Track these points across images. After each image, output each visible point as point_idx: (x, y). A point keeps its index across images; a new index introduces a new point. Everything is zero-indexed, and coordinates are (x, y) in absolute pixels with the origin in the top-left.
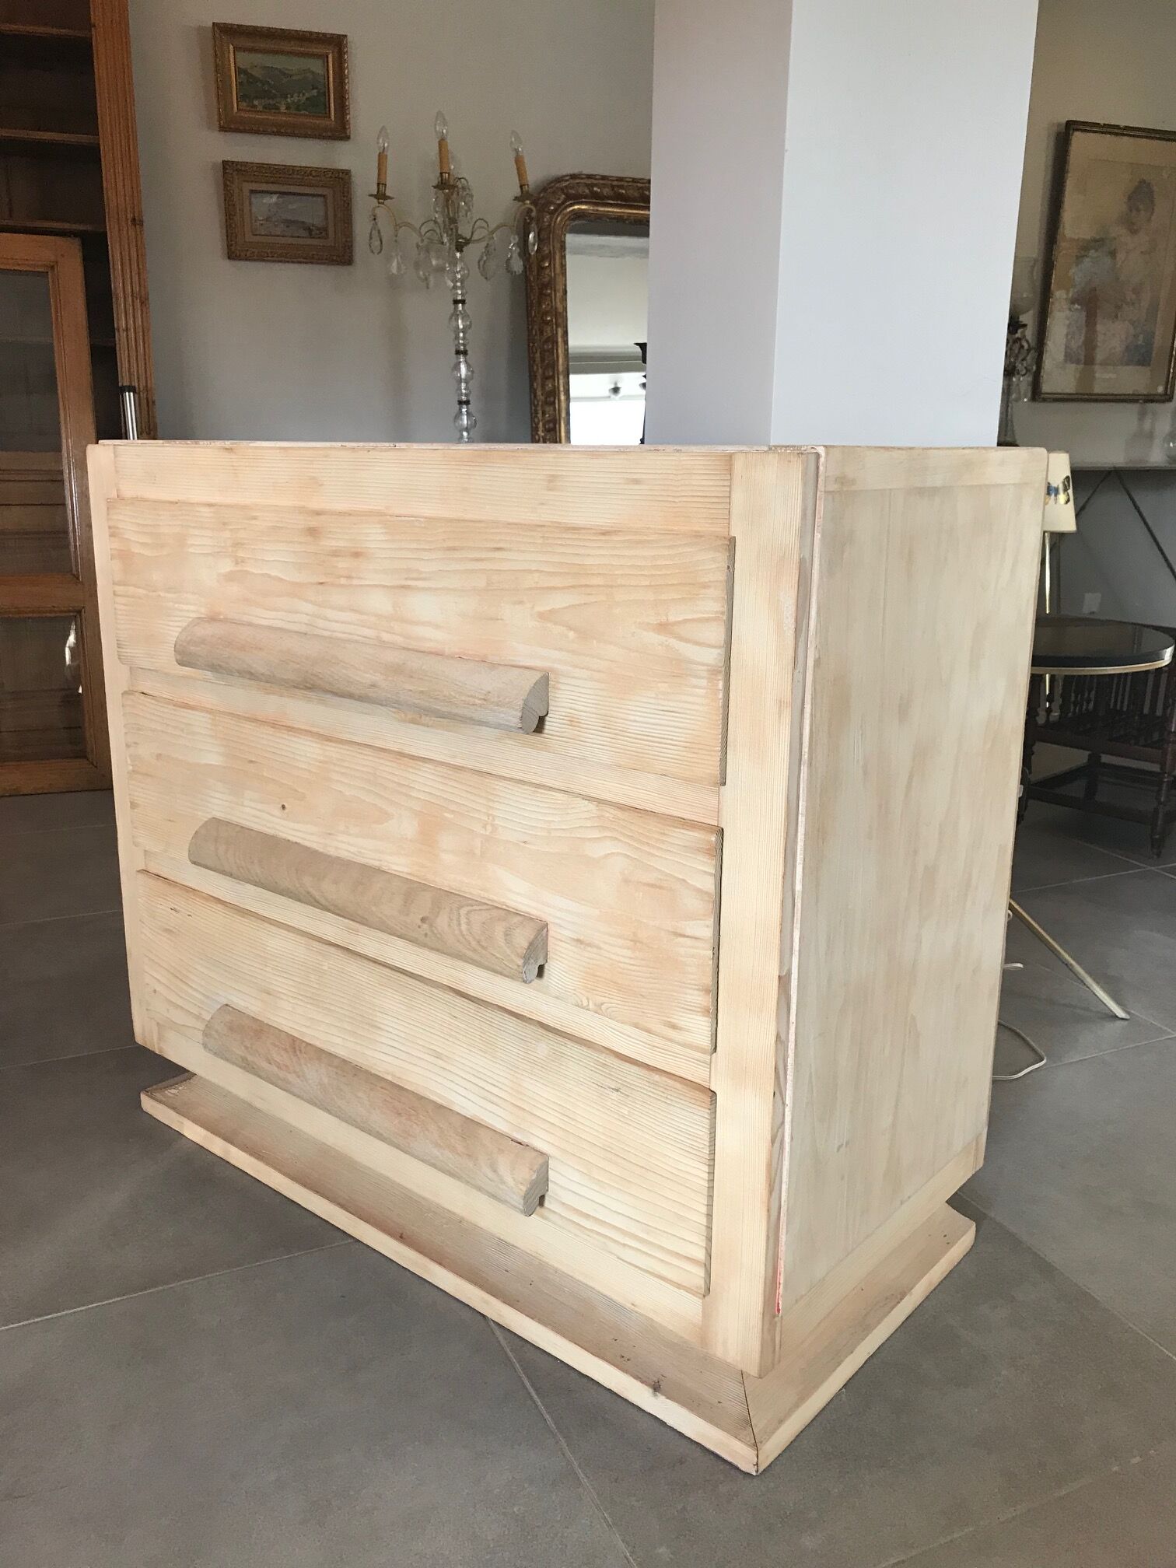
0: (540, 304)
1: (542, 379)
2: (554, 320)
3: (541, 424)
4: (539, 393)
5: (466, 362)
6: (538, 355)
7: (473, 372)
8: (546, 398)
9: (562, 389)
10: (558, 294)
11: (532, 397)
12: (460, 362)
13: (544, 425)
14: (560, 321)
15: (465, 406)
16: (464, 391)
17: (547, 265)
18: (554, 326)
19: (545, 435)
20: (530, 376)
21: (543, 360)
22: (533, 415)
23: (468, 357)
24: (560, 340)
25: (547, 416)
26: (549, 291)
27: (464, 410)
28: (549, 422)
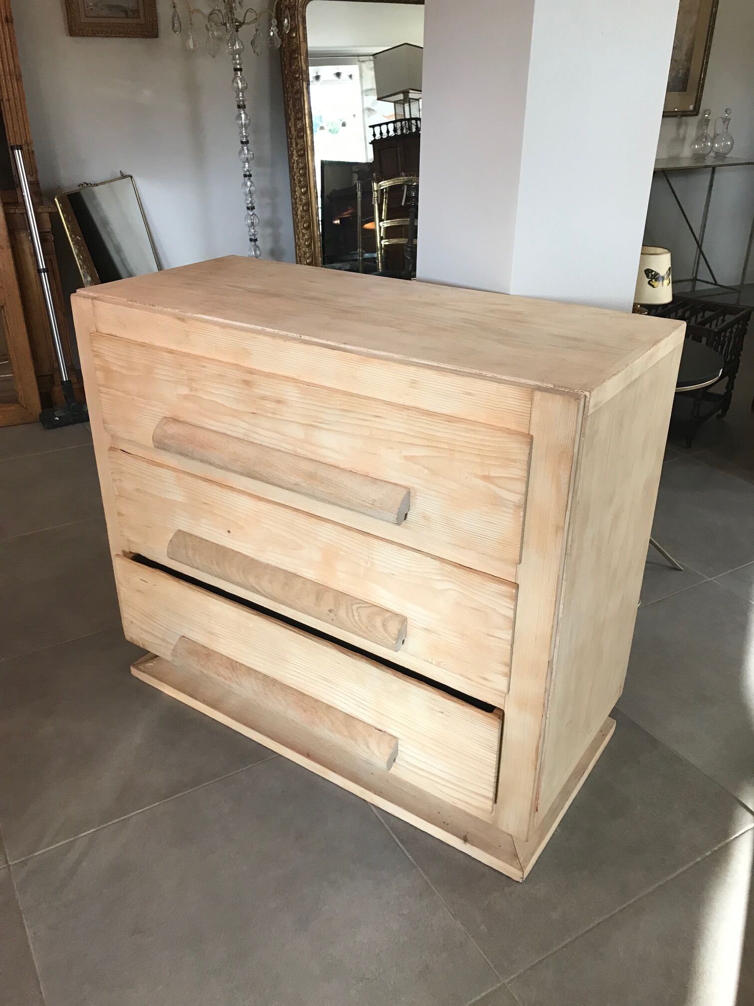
0: (291, 66)
1: (294, 120)
2: (301, 76)
3: (295, 151)
4: (293, 129)
5: (245, 113)
6: (291, 103)
7: (249, 120)
8: (298, 133)
9: (307, 126)
10: (302, 57)
11: (288, 132)
12: (241, 114)
13: (297, 152)
14: (304, 76)
15: (245, 145)
16: (244, 134)
17: (294, 35)
18: (301, 81)
19: (298, 160)
20: (286, 117)
21: (294, 106)
22: (289, 145)
23: (246, 109)
24: (305, 90)
25: (299, 146)
26: (297, 55)
27: (245, 148)
28: (300, 150)
